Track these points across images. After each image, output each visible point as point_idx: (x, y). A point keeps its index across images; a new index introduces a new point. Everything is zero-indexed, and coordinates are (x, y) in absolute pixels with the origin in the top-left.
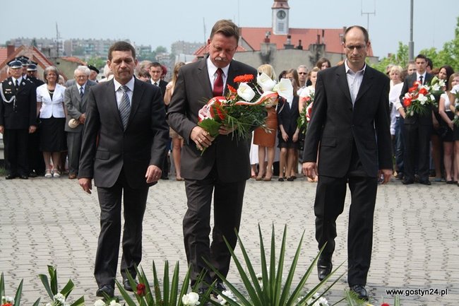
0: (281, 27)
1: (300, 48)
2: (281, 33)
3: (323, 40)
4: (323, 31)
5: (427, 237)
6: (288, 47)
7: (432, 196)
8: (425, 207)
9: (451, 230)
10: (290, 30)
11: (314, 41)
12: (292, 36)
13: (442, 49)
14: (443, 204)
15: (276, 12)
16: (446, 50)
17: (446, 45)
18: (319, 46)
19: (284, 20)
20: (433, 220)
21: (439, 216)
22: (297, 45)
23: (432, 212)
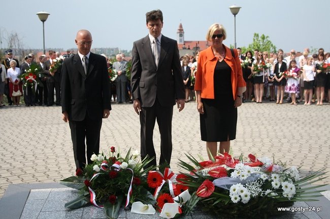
0: (181, 40)
1: (189, 49)
2: (181, 43)
3: (198, 45)
4: (198, 42)
5: (244, 124)
6: (184, 48)
7: (246, 107)
8: (242, 112)
9: (254, 121)
10: (185, 42)
11: (195, 46)
12: (186, 44)
13: (248, 47)
14: (250, 110)
15: (178, 34)
16: (250, 47)
17: (250, 45)
18: (197, 48)
19: (182, 38)
20: (246, 117)
21: (248, 115)
22: (188, 48)
23: (246, 114)
